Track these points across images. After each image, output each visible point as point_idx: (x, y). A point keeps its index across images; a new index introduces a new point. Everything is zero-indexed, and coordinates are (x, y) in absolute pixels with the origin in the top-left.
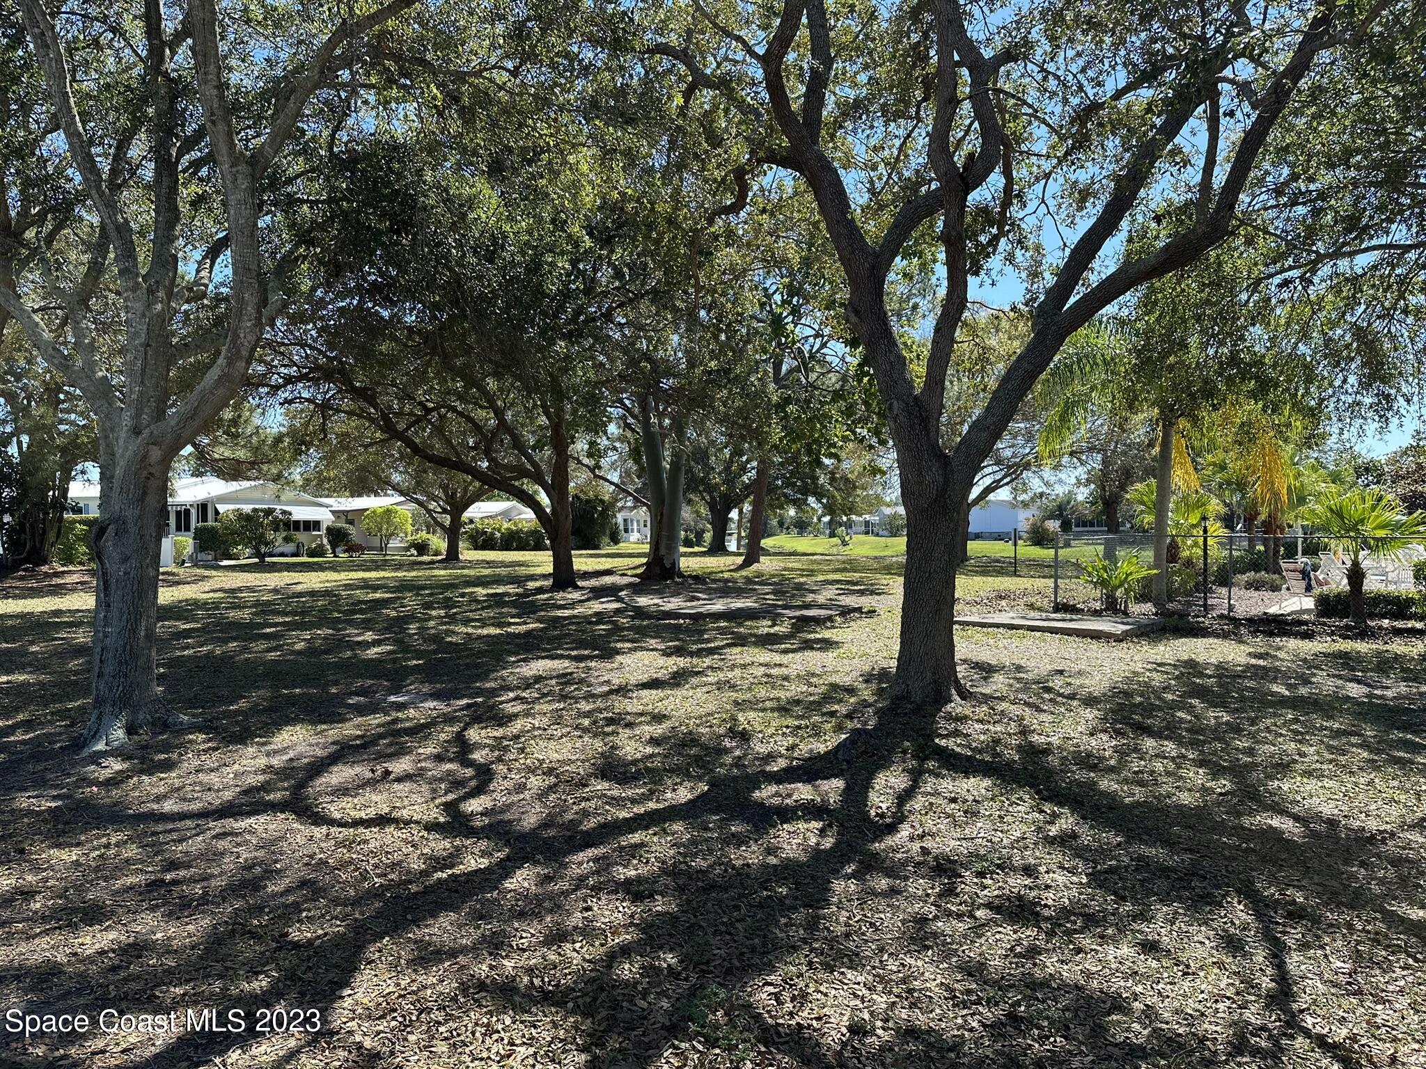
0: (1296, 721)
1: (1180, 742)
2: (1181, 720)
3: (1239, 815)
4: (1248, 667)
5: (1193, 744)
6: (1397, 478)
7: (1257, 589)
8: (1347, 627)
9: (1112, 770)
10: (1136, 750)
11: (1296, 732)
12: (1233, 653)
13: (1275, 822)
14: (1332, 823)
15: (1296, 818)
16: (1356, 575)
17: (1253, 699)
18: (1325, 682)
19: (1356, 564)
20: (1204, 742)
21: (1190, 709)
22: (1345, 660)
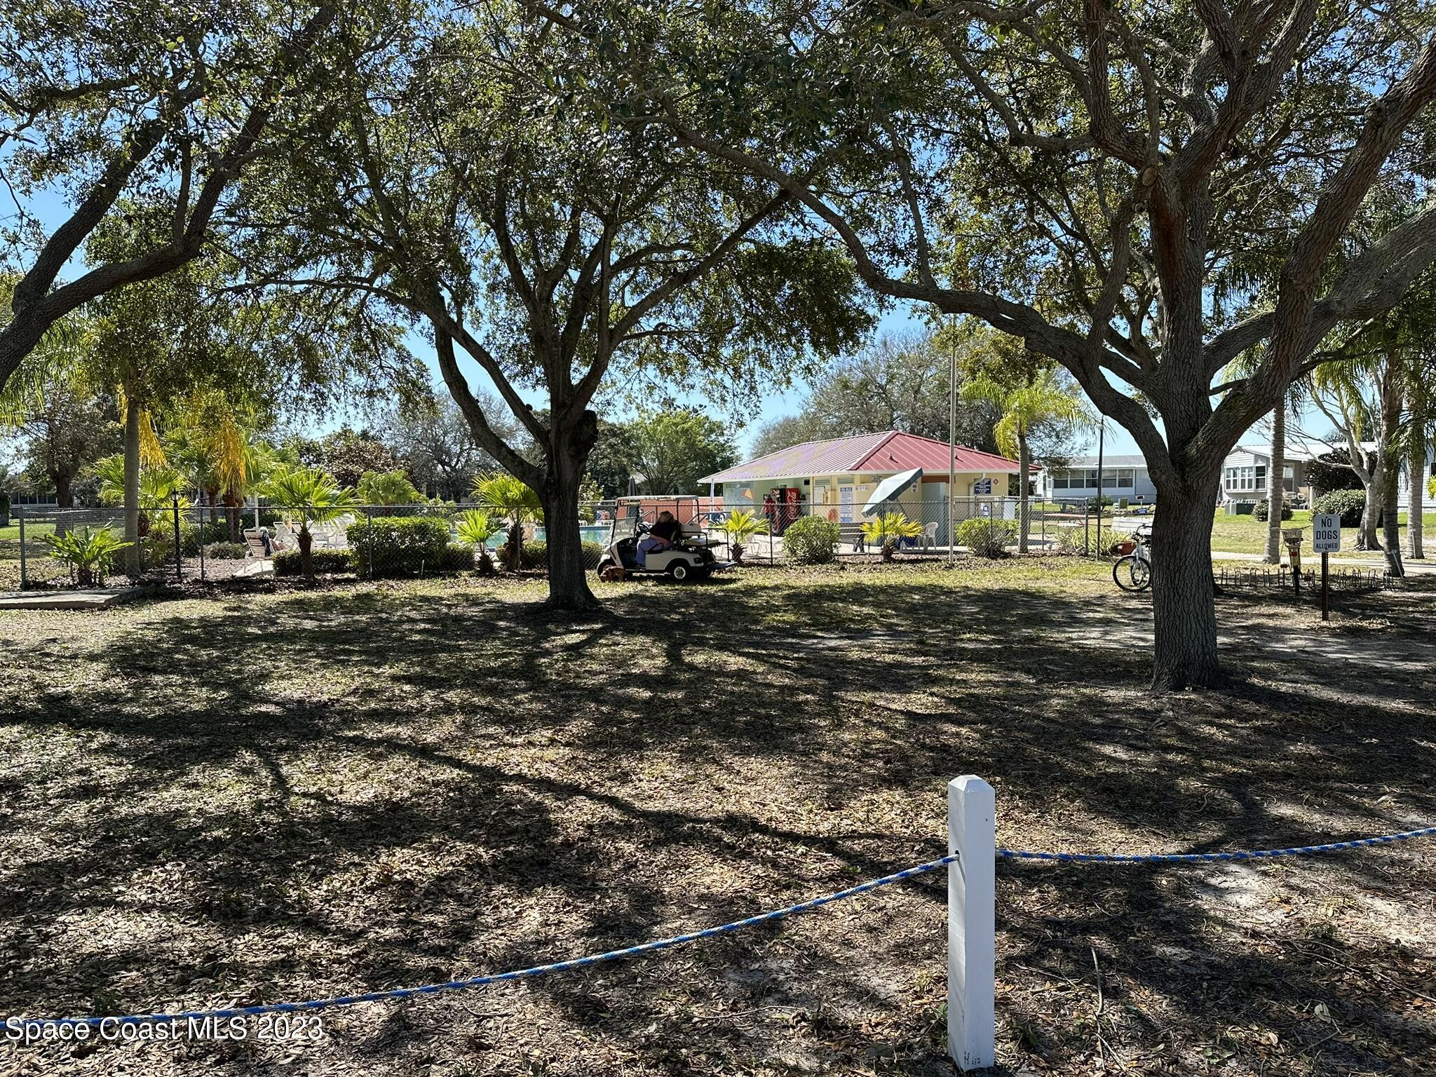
0: (270, 648)
1: (183, 674)
2: (180, 660)
3: (237, 708)
4: (226, 618)
5: (195, 673)
6: (333, 458)
7: (222, 558)
8: (300, 582)
9: (131, 700)
10: (147, 684)
11: (270, 655)
12: (213, 609)
13: (263, 709)
14: (300, 702)
15: (277, 704)
16: (305, 539)
17: (234, 639)
18: (287, 621)
19: (304, 530)
20: (202, 672)
21: (186, 652)
22: (301, 606)
